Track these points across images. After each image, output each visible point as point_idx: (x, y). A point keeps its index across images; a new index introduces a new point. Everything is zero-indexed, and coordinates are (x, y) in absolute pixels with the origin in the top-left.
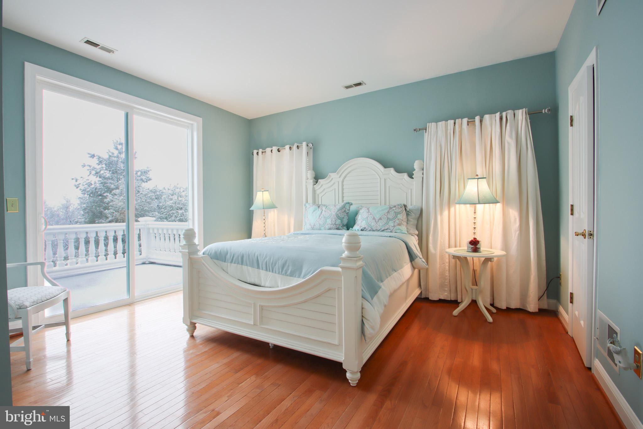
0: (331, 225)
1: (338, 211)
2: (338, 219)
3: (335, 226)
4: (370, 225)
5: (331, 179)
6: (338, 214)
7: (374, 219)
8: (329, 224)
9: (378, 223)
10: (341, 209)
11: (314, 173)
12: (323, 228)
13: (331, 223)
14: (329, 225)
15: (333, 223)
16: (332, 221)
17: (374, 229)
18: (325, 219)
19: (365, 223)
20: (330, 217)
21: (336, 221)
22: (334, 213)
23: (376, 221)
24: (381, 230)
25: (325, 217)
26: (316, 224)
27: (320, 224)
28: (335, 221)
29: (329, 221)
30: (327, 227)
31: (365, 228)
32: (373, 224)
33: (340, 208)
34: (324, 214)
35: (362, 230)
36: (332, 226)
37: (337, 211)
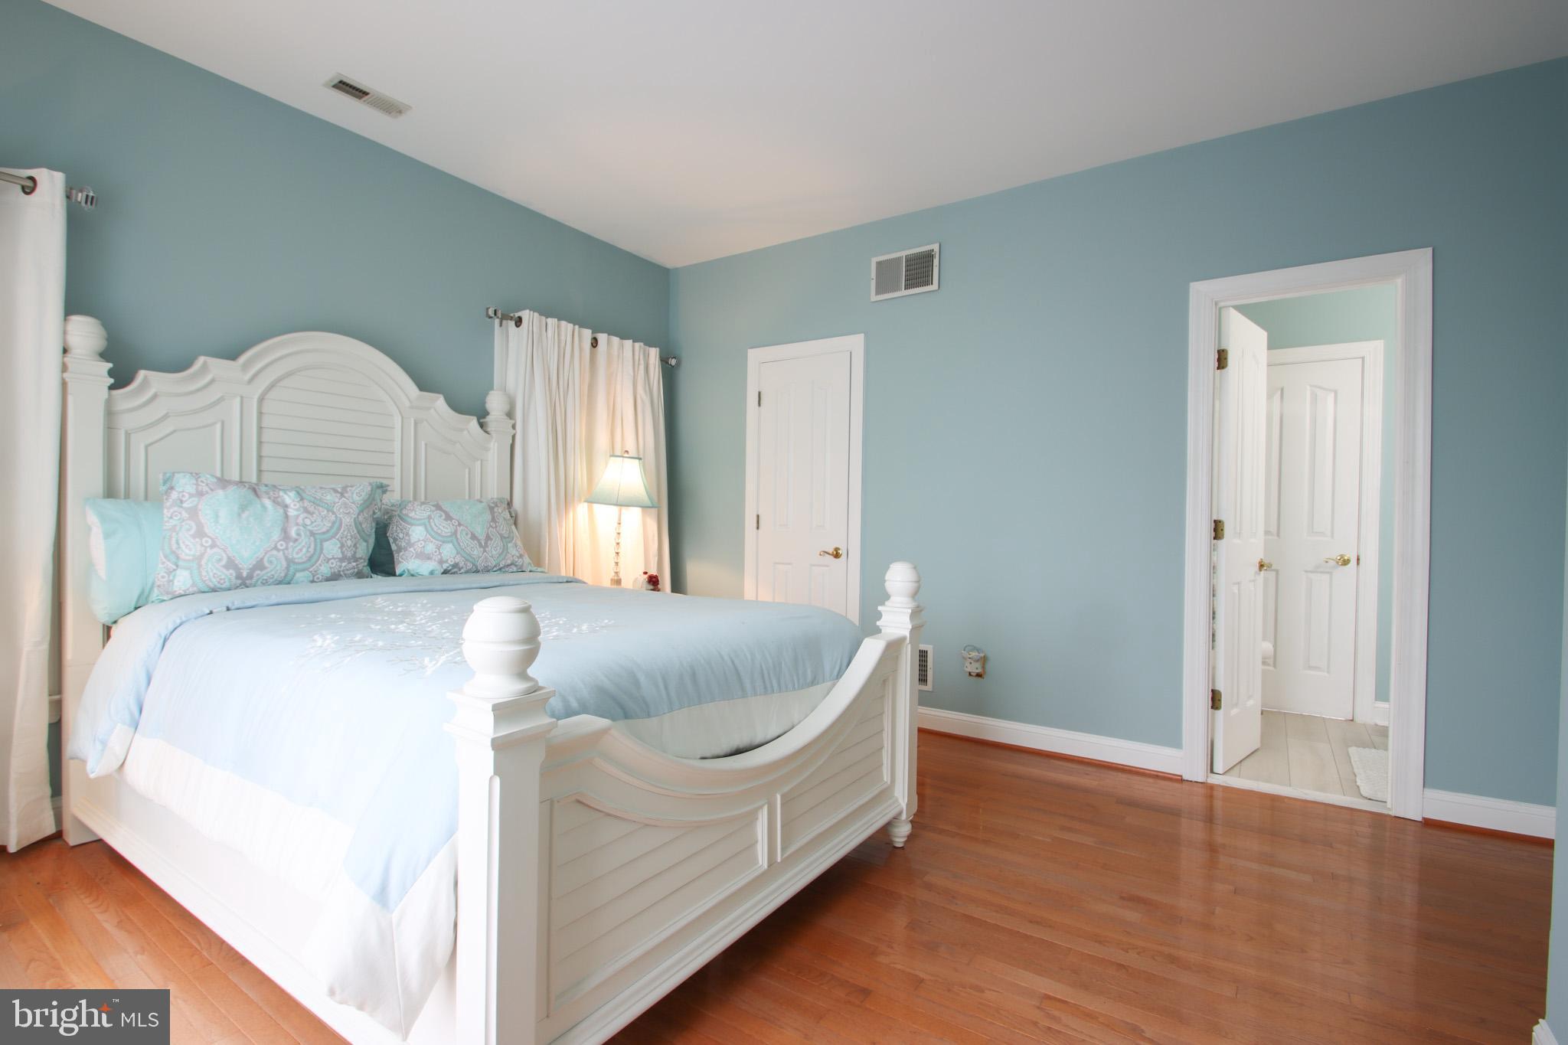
0: (341, 560)
1: (361, 512)
2: (361, 540)
3: (354, 564)
4: (470, 555)
5: (209, 378)
6: (361, 524)
7: (474, 537)
8: (333, 558)
9: (487, 549)
10: (368, 507)
11: (103, 333)
12: (307, 573)
13: (340, 556)
14: (334, 564)
15: (349, 554)
16: (342, 546)
17: (480, 564)
18: (315, 540)
19: (454, 552)
20: (337, 534)
21: (356, 548)
22: (347, 520)
23: (480, 545)
24: (495, 569)
25: (312, 534)
26: (271, 562)
27: (290, 562)
28: (355, 545)
29: (332, 548)
30: (325, 570)
31: (455, 565)
32: (475, 552)
33: (365, 501)
34: (308, 522)
35: (445, 572)
36: (344, 564)
37: (357, 511)
